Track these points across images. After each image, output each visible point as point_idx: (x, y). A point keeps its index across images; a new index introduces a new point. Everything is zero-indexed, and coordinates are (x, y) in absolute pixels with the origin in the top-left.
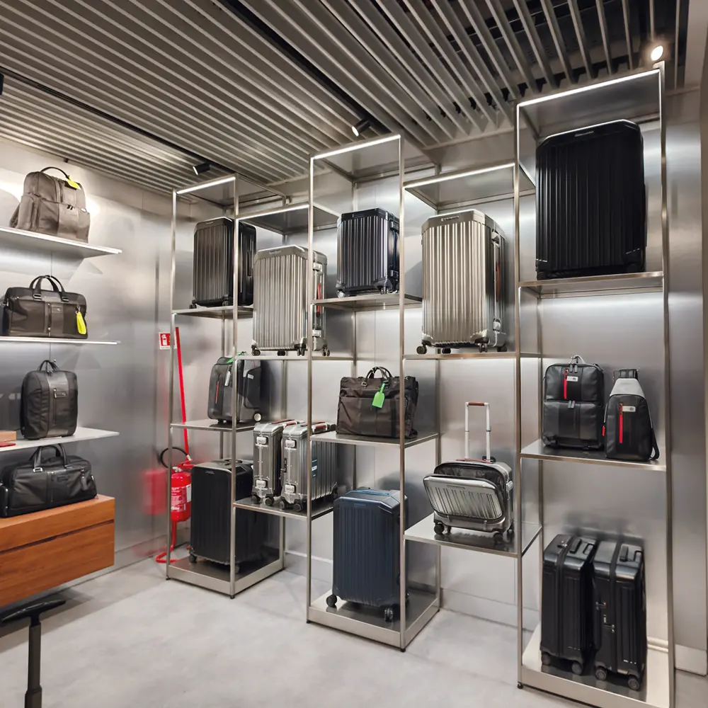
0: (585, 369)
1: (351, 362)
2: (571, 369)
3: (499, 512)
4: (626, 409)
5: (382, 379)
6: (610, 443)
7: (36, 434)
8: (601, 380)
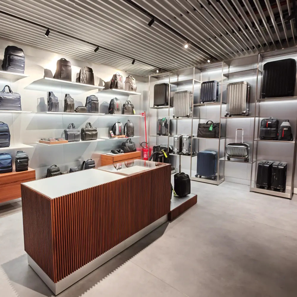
0: (273, 120)
1: (199, 120)
2: (269, 120)
3: (246, 154)
4: (285, 129)
5: (211, 124)
6: (280, 137)
7: (129, 136)
8: (278, 123)
